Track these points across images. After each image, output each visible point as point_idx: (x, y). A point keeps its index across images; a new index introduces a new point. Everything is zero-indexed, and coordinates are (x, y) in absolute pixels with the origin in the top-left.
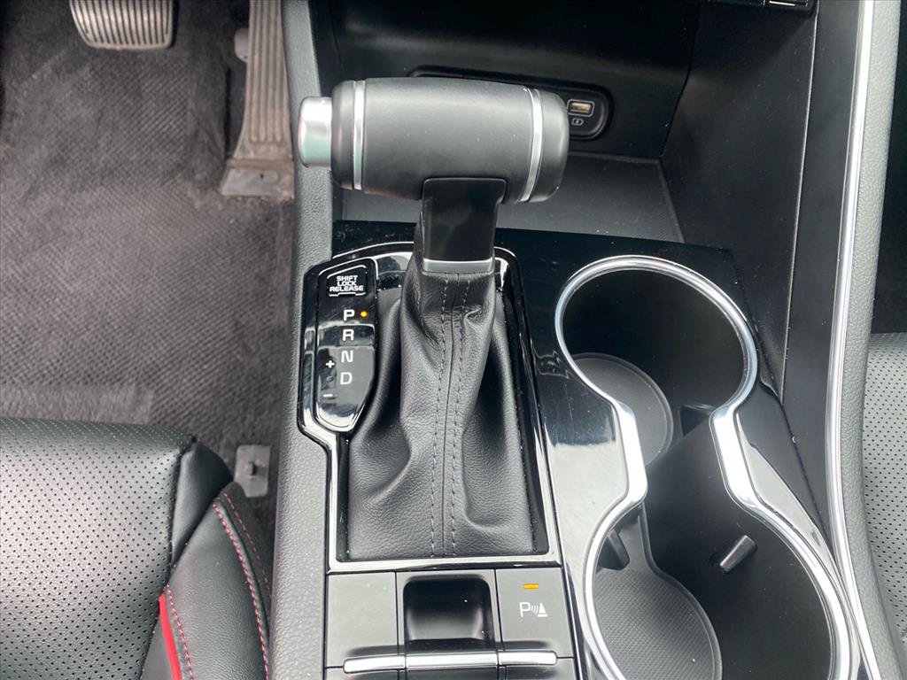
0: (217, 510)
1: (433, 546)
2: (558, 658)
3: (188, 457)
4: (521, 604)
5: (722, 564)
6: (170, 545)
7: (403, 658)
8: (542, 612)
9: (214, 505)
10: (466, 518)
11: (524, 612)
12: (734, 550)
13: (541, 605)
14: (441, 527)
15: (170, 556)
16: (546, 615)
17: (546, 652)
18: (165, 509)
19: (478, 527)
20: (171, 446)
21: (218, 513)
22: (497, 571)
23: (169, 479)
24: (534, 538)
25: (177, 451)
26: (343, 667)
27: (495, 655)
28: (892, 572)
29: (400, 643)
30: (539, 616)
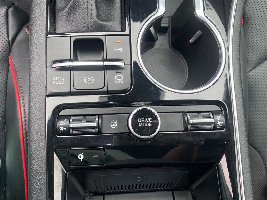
0: (25, 29)
1: (85, 29)
2: (125, 64)
3: (11, 10)
4: (114, 47)
5: (190, 41)
6: (9, 39)
7: (71, 63)
8: (121, 50)
9: (24, 28)
10: (96, 18)
11: (115, 50)
12: (195, 35)
13: (121, 48)
14: (87, 22)
15: (9, 43)
16: (123, 51)
17: (121, 62)
18: (5, 27)
19: (100, 22)
20: (4, 5)
21: (25, 30)
22: (107, 36)
23: (4, 17)
24: (122, 27)
25: (6, 7)
26: (52, 66)
27: (103, 62)
28: (250, 53)
29: (71, 59)
30: (120, 51)
